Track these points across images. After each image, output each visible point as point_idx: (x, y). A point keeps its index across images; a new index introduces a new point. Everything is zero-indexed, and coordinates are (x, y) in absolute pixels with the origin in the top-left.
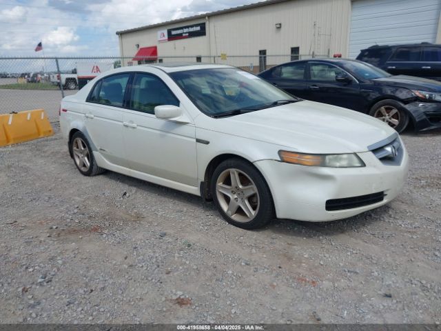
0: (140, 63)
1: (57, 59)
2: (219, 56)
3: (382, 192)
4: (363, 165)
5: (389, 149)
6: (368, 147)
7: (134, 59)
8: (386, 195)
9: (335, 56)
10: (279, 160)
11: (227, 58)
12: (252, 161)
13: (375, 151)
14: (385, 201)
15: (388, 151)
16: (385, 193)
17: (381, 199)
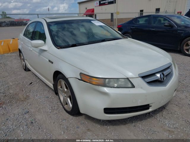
0: (87, 16)
1: (38, 14)
2: (116, 13)
3: (149, 105)
4: (133, 86)
5: (158, 75)
6: (139, 74)
7: (84, 14)
8: (151, 106)
9: (178, 13)
10: (80, 79)
11: (120, 14)
12: (67, 78)
13: (144, 77)
14: (150, 110)
15: (157, 77)
16: (150, 105)
17: (148, 108)
